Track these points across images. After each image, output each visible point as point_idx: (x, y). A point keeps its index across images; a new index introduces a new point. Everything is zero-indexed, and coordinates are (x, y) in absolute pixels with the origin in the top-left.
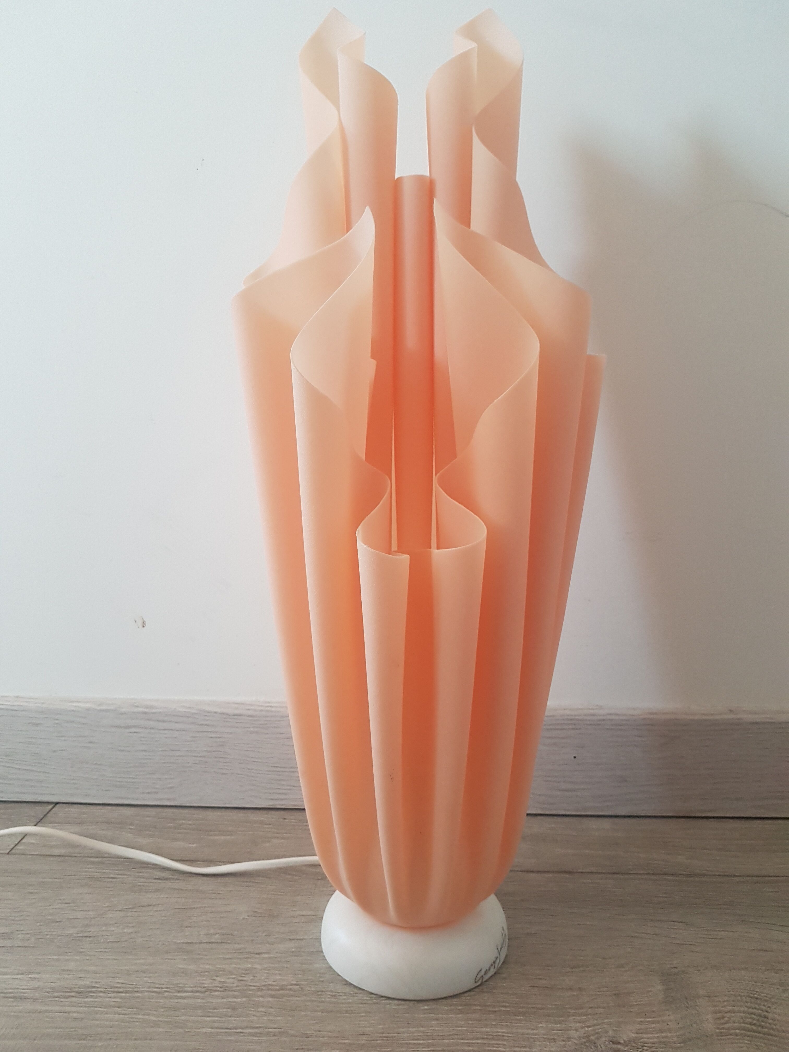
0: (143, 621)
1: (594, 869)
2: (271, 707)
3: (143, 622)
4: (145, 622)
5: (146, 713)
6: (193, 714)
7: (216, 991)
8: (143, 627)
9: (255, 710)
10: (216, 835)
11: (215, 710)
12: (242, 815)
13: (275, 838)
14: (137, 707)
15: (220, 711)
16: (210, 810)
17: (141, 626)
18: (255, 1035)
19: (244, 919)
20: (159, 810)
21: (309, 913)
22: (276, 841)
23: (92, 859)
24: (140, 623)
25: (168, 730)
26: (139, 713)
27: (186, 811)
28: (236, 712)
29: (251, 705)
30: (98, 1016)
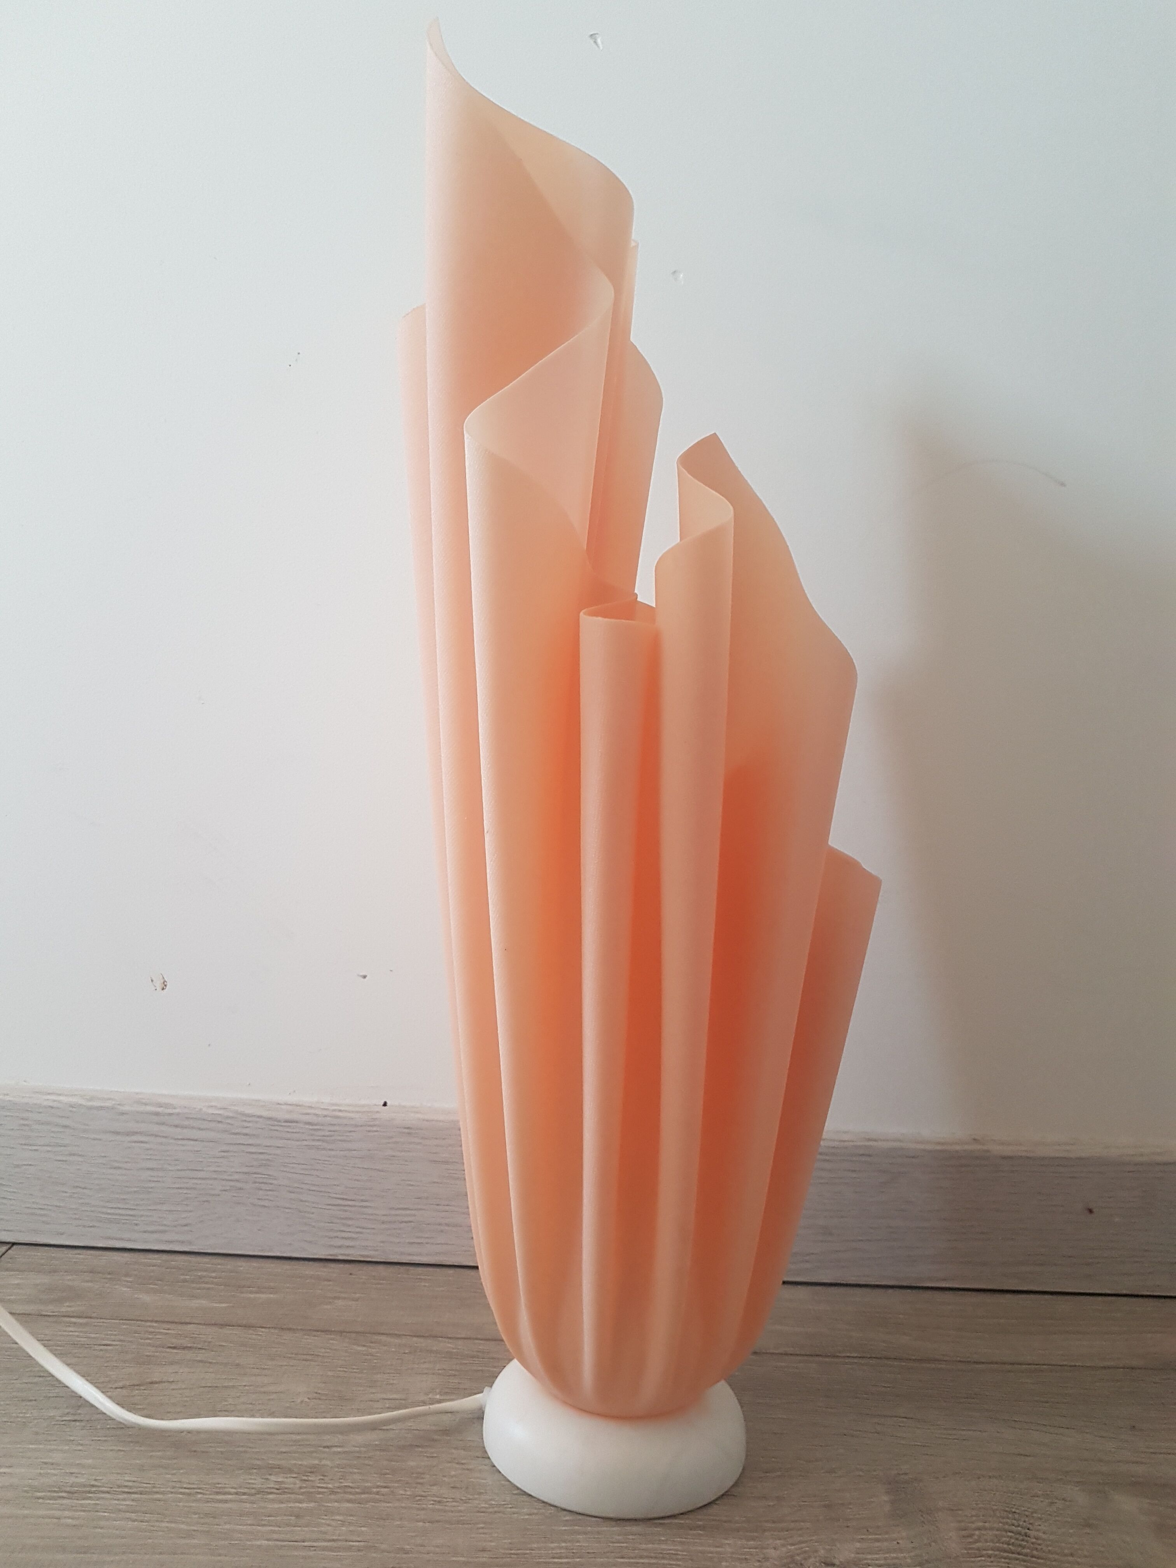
0: (162, 982)
1: (790, 1350)
2: (340, 1111)
3: (164, 983)
4: (165, 983)
5: (157, 1114)
6: (228, 1117)
7: (271, 1493)
8: (163, 989)
9: (316, 1115)
10: (251, 1292)
11: (258, 1113)
12: (288, 1267)
13: (339, 1298)
14: (146, 1104)
15: (265, 1114)
16: (242, 1259)
17: (159, 989)
18: (331, 1549)
19: (302, 1402)
20: (165, 1257)
21: (395, 1396)
22: (340, 1303)
23: (73, 1320)
24: (159, 985)
25: (187, 1139)
26: (147, 1113)
27: (206, 1259)
28: (288, 1117)
29: (311, 1107)
30: (102, 1523)
